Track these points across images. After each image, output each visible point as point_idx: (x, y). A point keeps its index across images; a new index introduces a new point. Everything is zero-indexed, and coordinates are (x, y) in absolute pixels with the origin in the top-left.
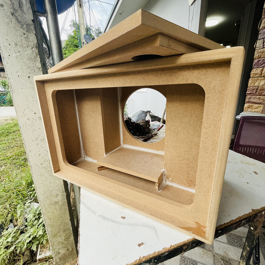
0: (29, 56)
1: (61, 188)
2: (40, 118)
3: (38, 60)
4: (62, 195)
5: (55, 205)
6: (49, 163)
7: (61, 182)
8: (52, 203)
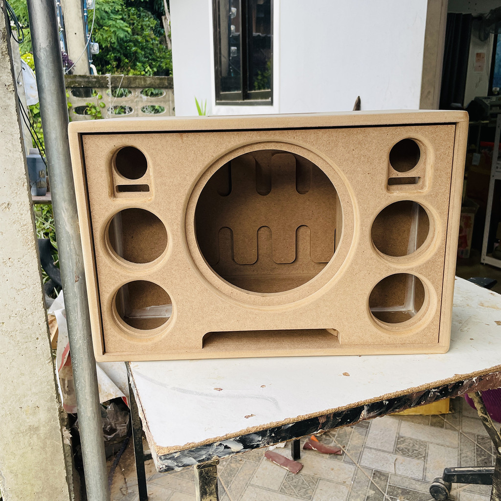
1: (48, 389)
2: (3, 207)
3: (7, 68)
4: (48, 408)
5: (29, 434)
6: (20, 320)
7: (48, 373)
8: (21, 429)
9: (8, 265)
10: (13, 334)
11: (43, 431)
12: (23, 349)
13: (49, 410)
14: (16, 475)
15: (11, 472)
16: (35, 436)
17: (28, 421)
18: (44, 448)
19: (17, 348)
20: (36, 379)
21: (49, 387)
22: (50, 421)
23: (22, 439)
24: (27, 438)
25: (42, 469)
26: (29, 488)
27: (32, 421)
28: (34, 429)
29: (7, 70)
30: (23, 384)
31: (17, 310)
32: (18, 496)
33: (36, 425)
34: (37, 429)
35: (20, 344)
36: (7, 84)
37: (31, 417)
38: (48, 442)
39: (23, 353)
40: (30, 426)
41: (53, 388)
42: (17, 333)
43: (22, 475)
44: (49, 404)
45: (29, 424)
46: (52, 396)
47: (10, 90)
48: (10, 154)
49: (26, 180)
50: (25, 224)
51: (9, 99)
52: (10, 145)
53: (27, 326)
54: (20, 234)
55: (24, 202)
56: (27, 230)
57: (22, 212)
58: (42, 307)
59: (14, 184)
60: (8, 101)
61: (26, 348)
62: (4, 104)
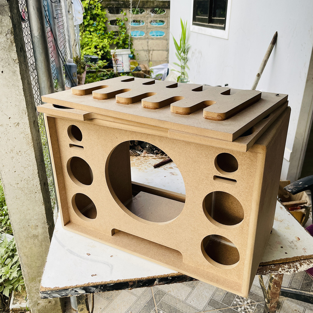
0: (2, 44)
1: (42, 218)
2: (16, 125)
3: (14, 50)
4: (43, 227)
5: (33, 238)
6: (27, 183)
7: (42, 210)
8: (29, 235)
9: (19, 154)
10: (23, 189)
11: (40, 237)
12: (29, 197)
13: (43, 228)
14: (27, 257)
15: (25, 255)
16: (36, 240)
17: (33, 232)
18: (41, 245)
19: (25, 196)
20: (36, 212)
21: (43, 217)
22: (44, 233)
23: (30, 240)
24: (32, 240)
25: (41, 256)
26: (34, 264)
27: (35, 232)
28: (35, 236)
30: (29, 214)
31: (25, 177)
32: (28, 267)
33: (37, 234)
34: (37, 236)
35: (27, 195)
36: (15, 59)
37: (34, 230)
38: (43, 243)
39: (29, 199)
40: (34, 234)
41: (45, 218)
42: (26, 189)
43: (31, 257)
44: (43, 225)
45: (33, 234)
46: (44, 222)
47: (16, 62)
48: (18, 97)
49: (27, 111)
50: (27, 134)
51: (16, 67)
52: (17, 92)
53: (30, 186)
54: (25, 139)
55: (26, 122)
56: (28, 137)
57: (25, 128)
58: (38, 177)
59: (21, 113)
60: (15, 68)
61: (30, 197)
62: (13, 70)
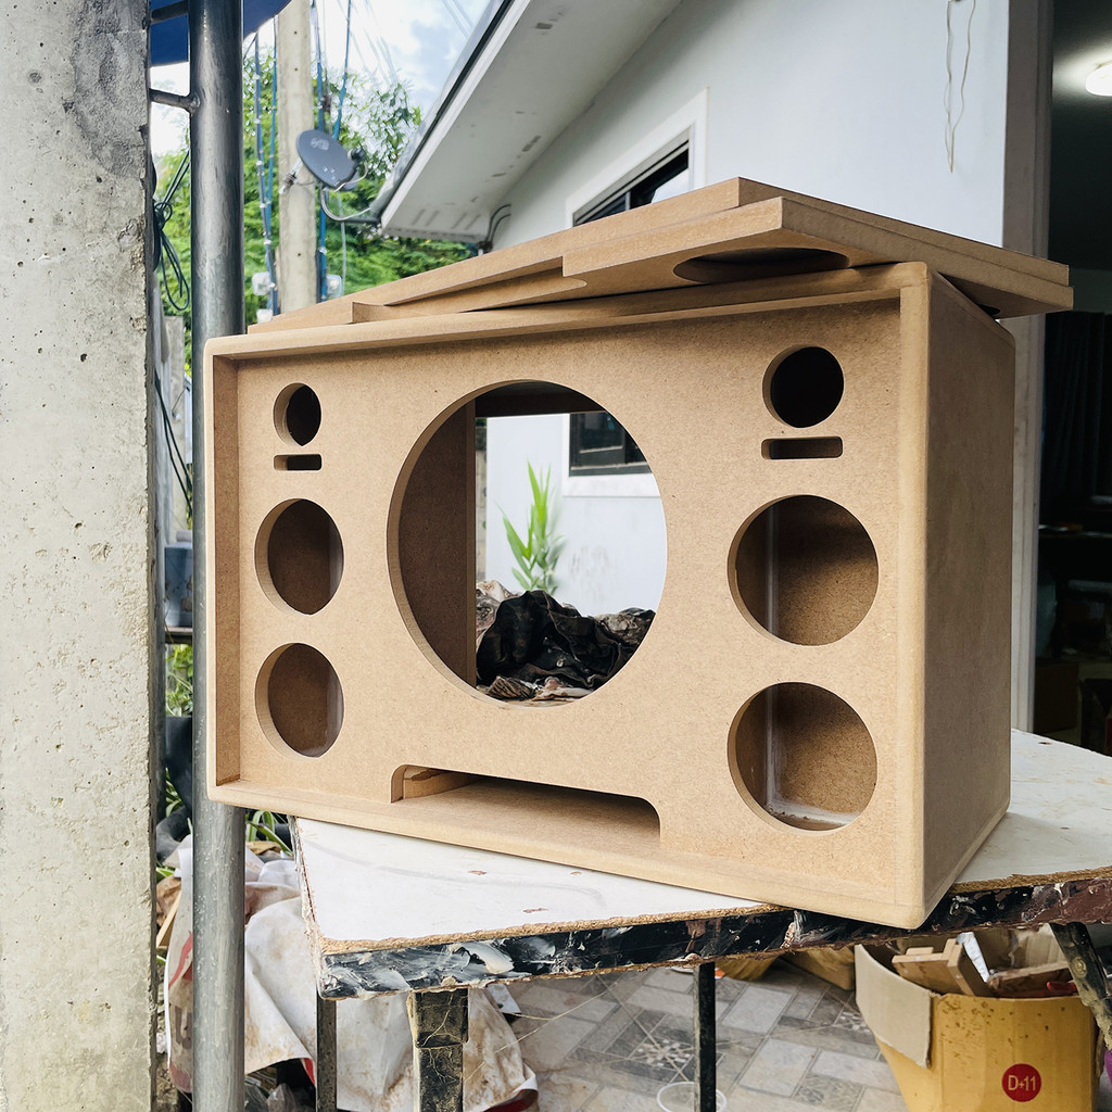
0: (100, 266)
1: (134, 964)
2: (96, 551)
3: (138, 286)
4: (129, 1010)
5: (79, 1072)
6: (96, 796)
7: (139, 926)
8: (66, 1056)
9: (88, 673)
10: (77, 826)
11: (112, 1066)
12: (93, 863)
13: (130, 1017)
16: (93, 1078)
17: (82, 1038)
19: (81, 860)
20: (112, 937)
21: (137, 960)
22: (129, 1044)
23: (64, 1080)
27: (91, 1039)
28: (93, 1060)
29: (137, 291)
30: (83, 947)
31: (93, 773)
33: (98, 1050)
34: (99, 1059)
35: (89, 852)
36: (135, 316)
37: (90, 1029)
38: (120, 1095)
39: (91, 872)
40: (86, 1050)
41: (144, 965)
42: (87, 826)
44: (132, 1002)
45: (84, 1046)
46: (138, 986)
47: (138, 328)
48: (123, 449)
49: (146, 501)
50: (132, 589)
51: (135, 344)
52: (124, 431)
53: (108, 813)
54: (120, 611)
55: (137, 545)
56: (135, 603)
57: (129, 565)
58: (144, 772)
59: (123, 507)
60: (131, 347)
61: (101, 862)
